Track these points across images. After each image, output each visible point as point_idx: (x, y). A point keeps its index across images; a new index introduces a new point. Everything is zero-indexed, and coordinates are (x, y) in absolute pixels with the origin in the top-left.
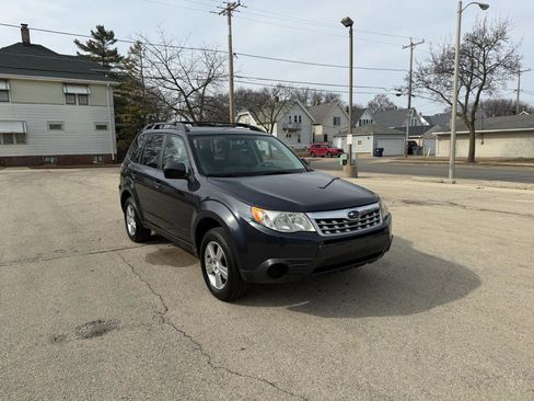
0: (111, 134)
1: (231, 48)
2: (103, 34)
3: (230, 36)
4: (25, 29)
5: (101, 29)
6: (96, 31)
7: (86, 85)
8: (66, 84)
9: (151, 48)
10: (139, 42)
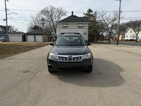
0: (87, 35)
1: (120, 10)
2: (90, 11)
3: (120, 6)
4: (72, 12)
5: (89, 9)
6: (88, 10)
7: (83, 24)
8: (78, 24)
9: (99, 13)
10: (96, 12)
